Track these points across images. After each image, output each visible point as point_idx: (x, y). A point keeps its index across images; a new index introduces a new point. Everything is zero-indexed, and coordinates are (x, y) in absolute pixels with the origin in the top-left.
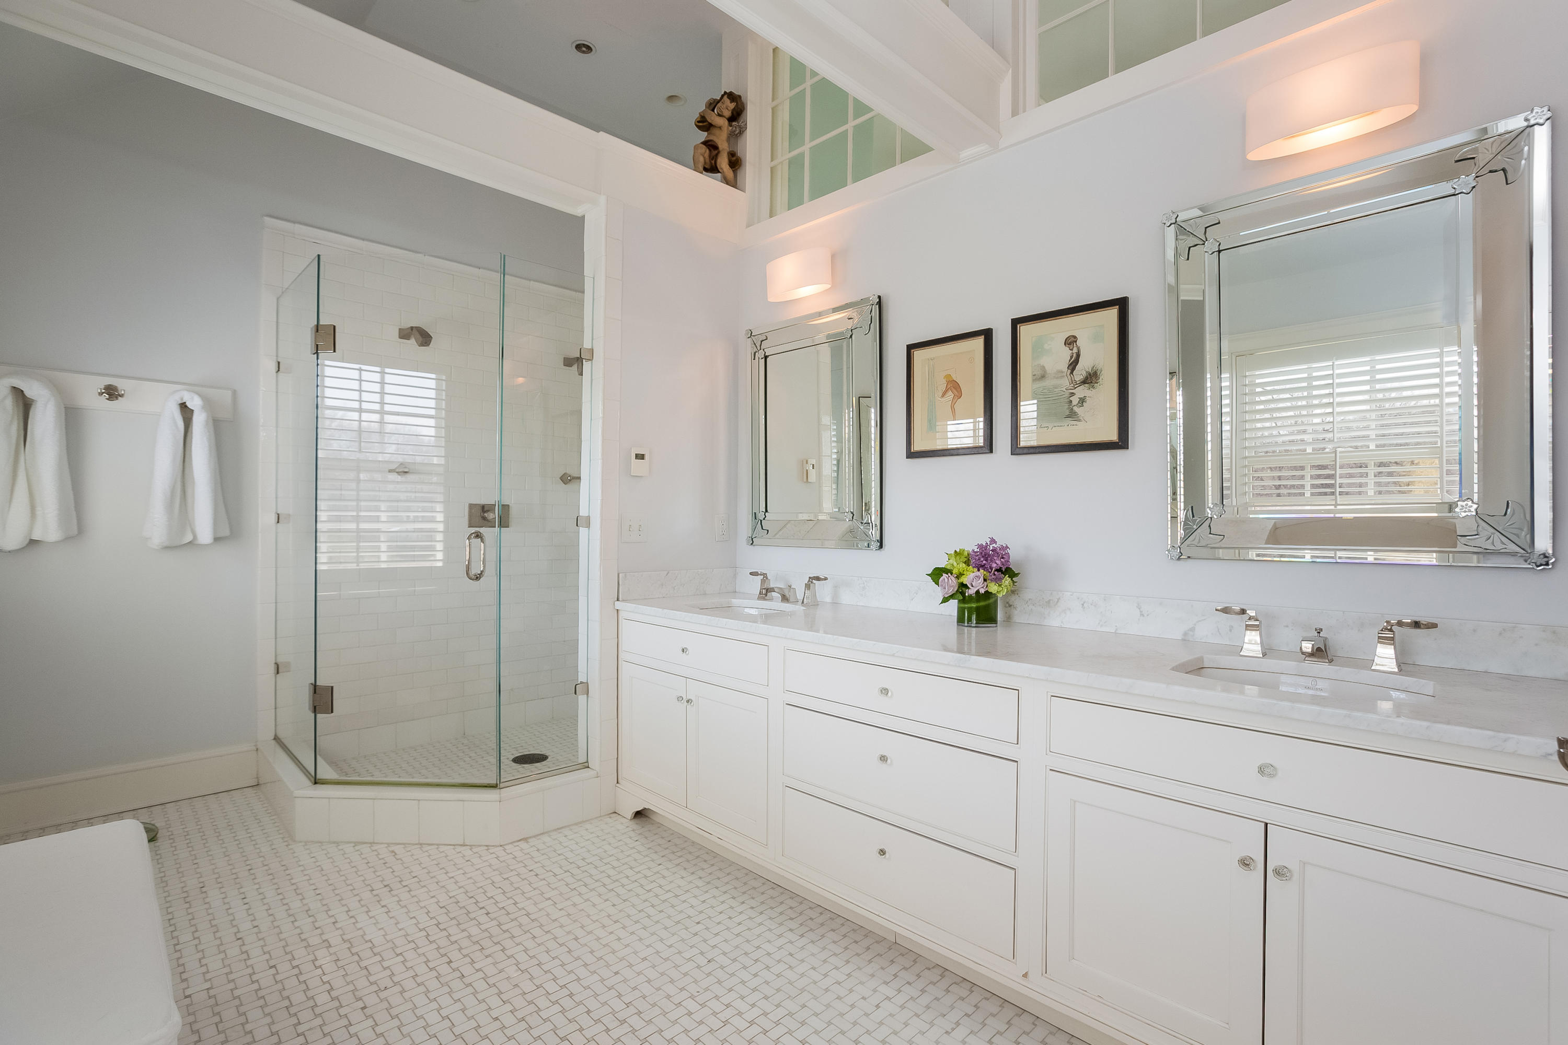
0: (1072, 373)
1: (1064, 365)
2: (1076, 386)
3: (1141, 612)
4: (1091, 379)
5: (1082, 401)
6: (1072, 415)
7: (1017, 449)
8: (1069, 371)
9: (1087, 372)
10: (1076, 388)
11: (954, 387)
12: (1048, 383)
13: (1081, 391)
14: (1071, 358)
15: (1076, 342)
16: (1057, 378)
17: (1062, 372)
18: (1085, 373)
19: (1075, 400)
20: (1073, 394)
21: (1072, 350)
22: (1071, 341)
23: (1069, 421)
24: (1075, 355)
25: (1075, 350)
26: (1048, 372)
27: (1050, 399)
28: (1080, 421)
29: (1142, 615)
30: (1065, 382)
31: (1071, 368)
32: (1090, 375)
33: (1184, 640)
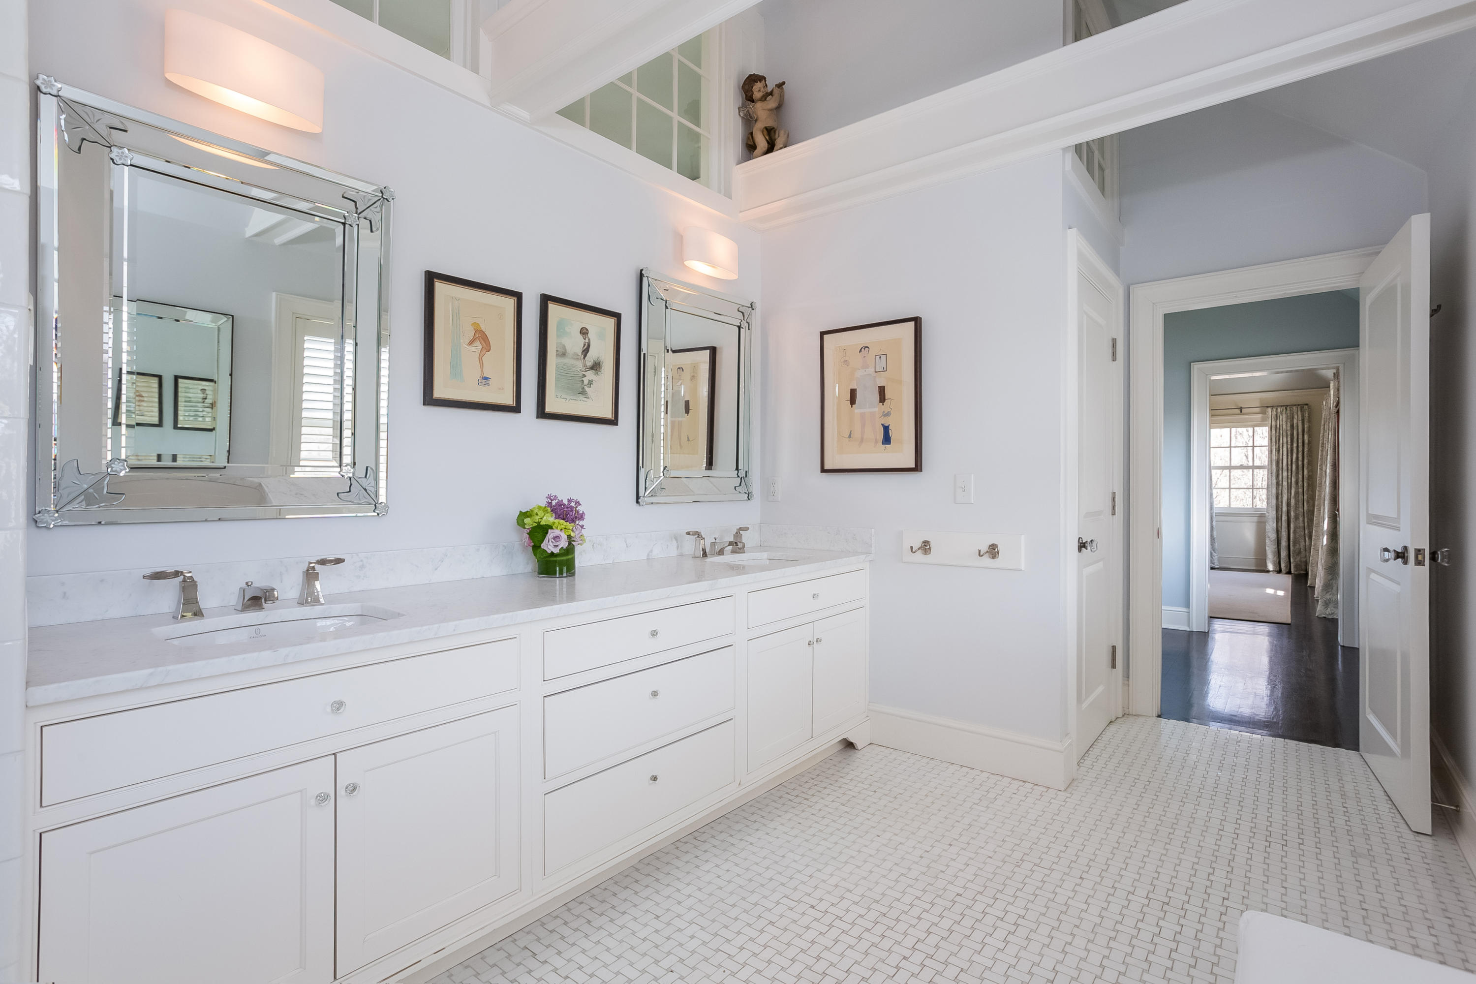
0: (584, 358)
1: (579, 350)
2: (587, 370)
3: (627, 544)
4: (596, 367)
5: (590, 383)
6: (583, 393)
7: (542, 413)
8: (583, 356)
9: (594, 361)
10: (587, 371)
11: (481, 337)
12: (566, 361)
13: (590, 375)
14: (584, 346)
15: (588, 334)
16: (574, 359)
17: (578, 355)
18: (593, 361)
19: (586, 382)
20: (584, 376)
21: (585, 339)
22: (584, 332)
23: (581, 397)
24: (587, 344)
25: (587, 341)
26: (568, 351)
27: (568, 375)
28: (588, 398)
29: (627, 547)
30: (579, 364)
31: (584, 353)
32: (596, 363)
33: (647, 559)
